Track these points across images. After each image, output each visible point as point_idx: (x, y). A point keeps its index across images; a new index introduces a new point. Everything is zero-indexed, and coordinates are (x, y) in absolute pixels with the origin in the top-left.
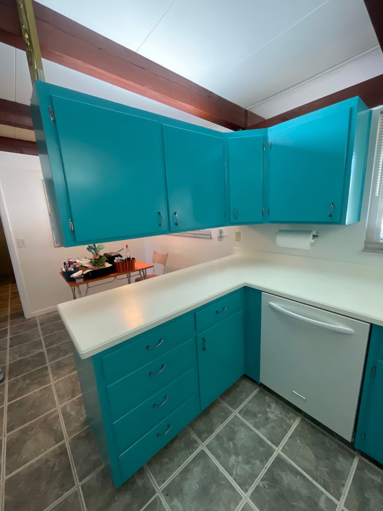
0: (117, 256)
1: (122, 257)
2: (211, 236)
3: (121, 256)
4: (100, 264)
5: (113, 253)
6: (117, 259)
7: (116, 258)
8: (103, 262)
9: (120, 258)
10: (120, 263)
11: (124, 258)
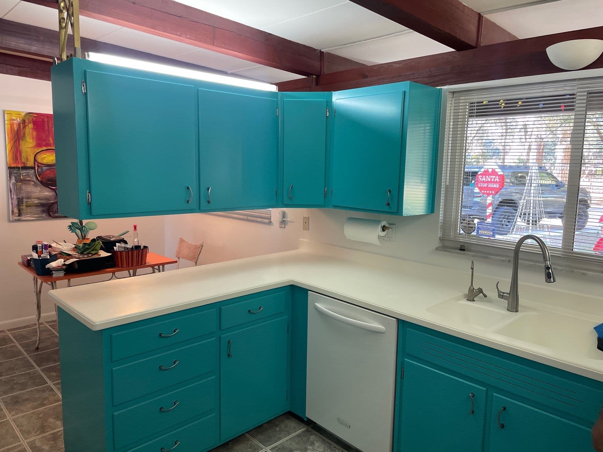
0: (120, 241)
1: (128, 244)
2: (270, 220)
3: (126, 242)
4: (91, 252)
5: (112, 237)
6: (118, 246)
7: (117, 244)
8: (96, 248)
9: (123, 245)
10: (124, 253)
11: (129, 246)
